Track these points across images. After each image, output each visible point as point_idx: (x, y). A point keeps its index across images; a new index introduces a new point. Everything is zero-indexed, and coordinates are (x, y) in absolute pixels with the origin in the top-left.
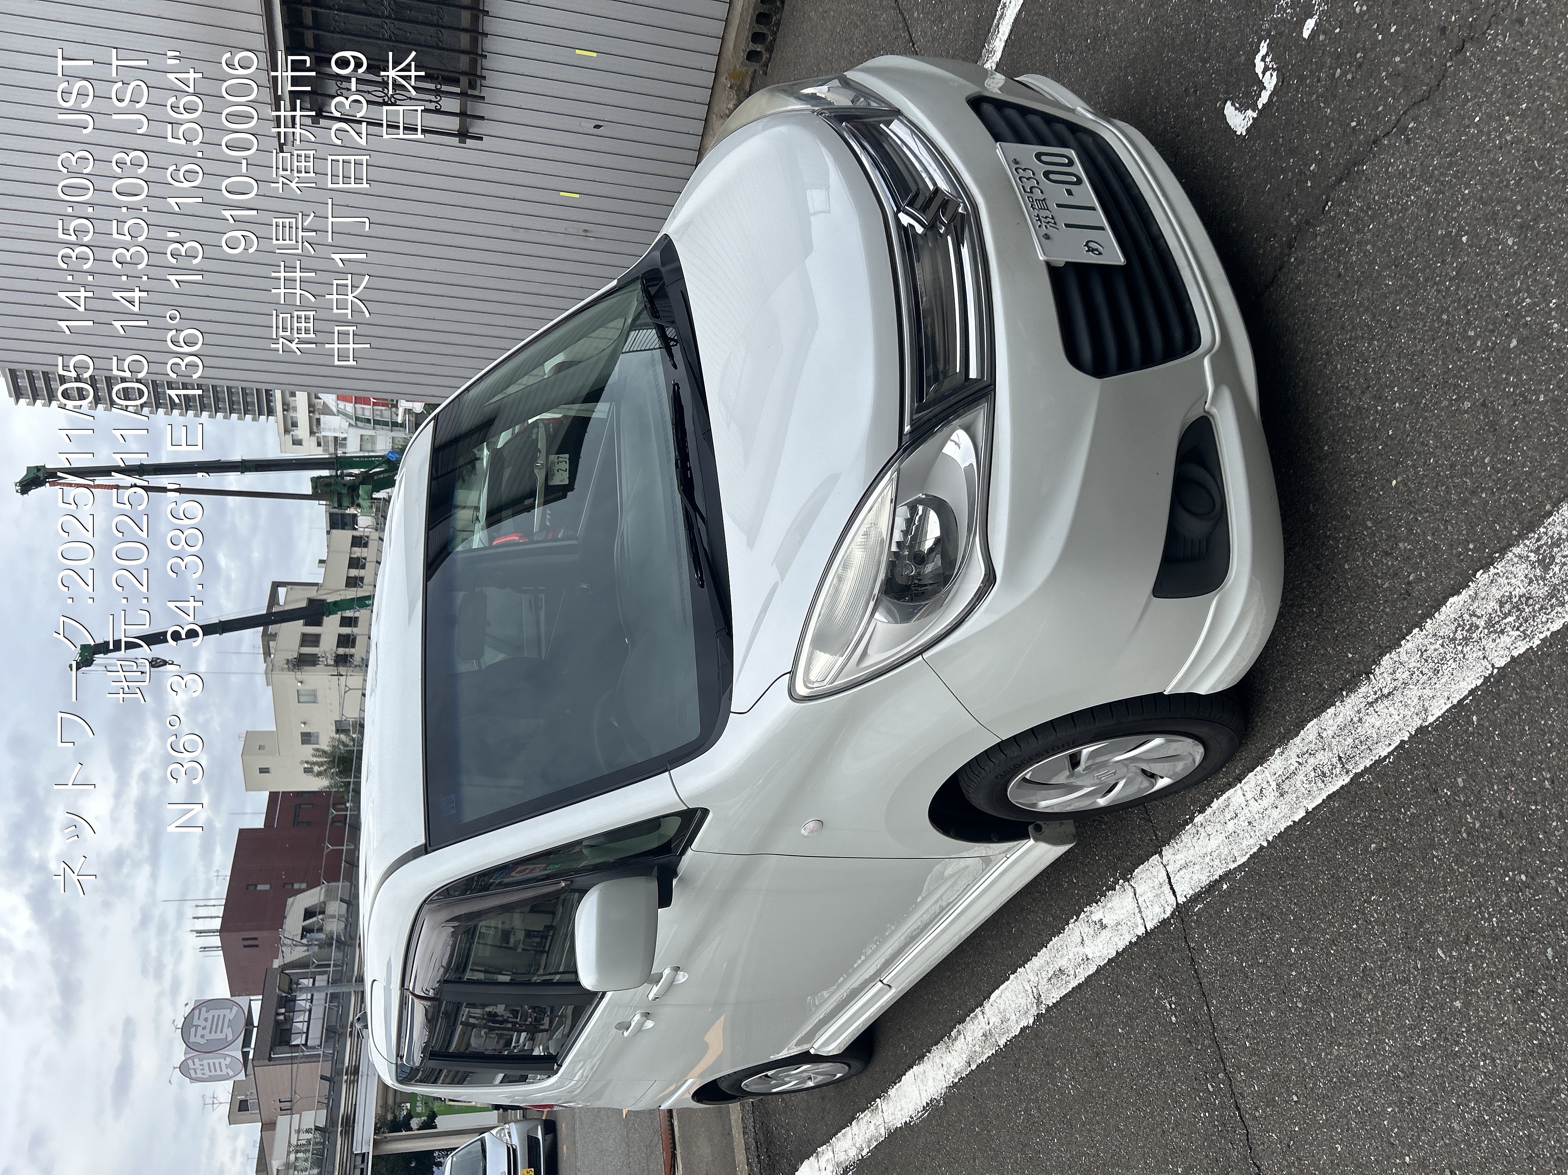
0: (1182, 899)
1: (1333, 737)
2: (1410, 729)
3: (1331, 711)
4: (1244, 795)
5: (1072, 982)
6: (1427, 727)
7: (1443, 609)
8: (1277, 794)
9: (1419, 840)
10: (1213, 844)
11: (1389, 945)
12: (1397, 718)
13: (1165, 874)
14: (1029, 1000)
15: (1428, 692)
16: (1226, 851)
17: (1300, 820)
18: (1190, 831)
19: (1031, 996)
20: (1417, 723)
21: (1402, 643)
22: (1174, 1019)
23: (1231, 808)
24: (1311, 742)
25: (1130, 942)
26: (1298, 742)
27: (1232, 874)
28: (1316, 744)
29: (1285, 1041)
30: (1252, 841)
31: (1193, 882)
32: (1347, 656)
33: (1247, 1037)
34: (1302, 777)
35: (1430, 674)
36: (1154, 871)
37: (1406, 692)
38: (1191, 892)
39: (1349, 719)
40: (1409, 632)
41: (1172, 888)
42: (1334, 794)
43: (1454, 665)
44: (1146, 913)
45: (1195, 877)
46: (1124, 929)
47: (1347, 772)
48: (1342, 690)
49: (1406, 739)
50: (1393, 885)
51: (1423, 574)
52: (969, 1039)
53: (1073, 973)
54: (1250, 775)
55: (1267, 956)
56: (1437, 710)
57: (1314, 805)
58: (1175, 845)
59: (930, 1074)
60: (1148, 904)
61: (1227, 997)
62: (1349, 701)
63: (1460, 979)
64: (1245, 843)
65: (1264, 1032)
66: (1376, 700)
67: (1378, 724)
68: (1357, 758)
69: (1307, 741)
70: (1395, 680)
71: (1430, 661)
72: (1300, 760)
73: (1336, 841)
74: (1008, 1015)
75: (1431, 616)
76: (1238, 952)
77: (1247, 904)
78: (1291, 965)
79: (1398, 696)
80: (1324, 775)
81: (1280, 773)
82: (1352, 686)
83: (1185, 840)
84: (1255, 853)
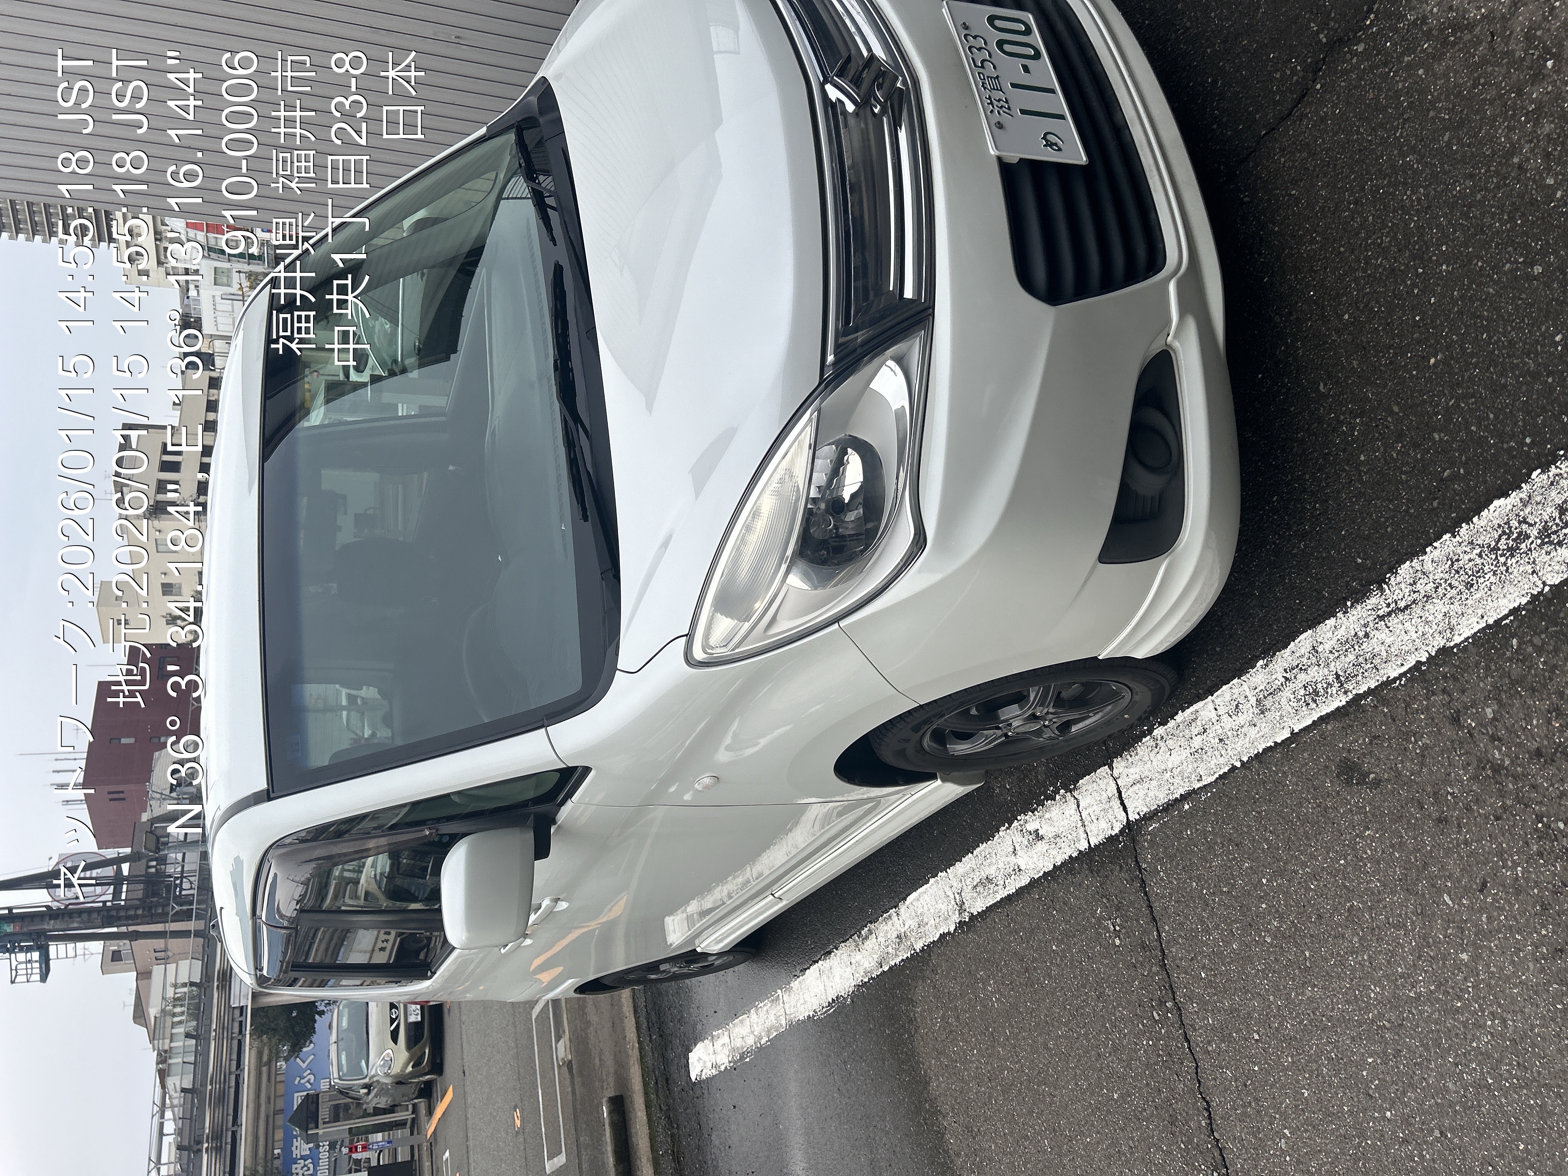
0: (1133, 817)
1: (1331, 652)
2: (1429, 649)
3: (1331, 622)
4: (1216, 709)
5: (1001, 892)
6: (1453, 648)
7: (1484, 513)
8: (1257, 711)
9: (1431, 772)
10: (1174, 760)
11: (1384, 885)
12: (1414, 636)
13: (1115, 787)
14: (951, 907)
15: (1456, 607)
16: (1189, 770)
17: (1283, 741)
18: (1148, 744)
19: (953, 902)
20: (1439, 642)
21: (1428, 550)
22: (1117, 942)
23: (1199, 723)
24: (1302, 656)
25: (1070, 857)
26: (1286, 655)
27: (1197, 794)
28: (1308, 658)
29: (1247, 977)
30: (1222, 760)
31: (1148, 799)
32: (1356, 562)
33: (1204, 967)
34: (1288, 694)
35: (1460, 587)
36: (1103, 783)
37: (1428, 606)
38: (1146, 810)
39: (1353, 633)
40: (1438, 537)
41: (1122, 803)
42: (1328, 715)
43: (1493, 579)
44: (1092, 828)
45: (1151, 794)
46: (1064, 842)
47: (1346, 693)
48: (1346, 599)
49: (1424, 659)
50: (1393, 821)
51: (1462, 471)
52: (881, 939)
53: (1002, 883)
54: (1224, 687)
55: (1233, 886)
56: (1466, 630)
57: (1301, 727)
58: (1128, 757)
59: (837, 971)
60: (1094, 818)
61: (1182, 924)
62: (1354, 612)
63: (1469, 930)
64: (1214, 761)
65: (1224, 965)
66: (1389, 614)
67: (1388, 641)
68: (1360, 678)
69: (1297, 654)
70: (1415, 592)
71: (1462, 572)
72: (1288, 676)
73: (1327, 767)
74: (926, 920)
75: (1468, 520)
76: (1199, 879)
77: (1213, 828)
78: (1262, 897)
79: (1417, 610)
80: (1316, 693)
81: (1262, 687)
82: (1360, 596)
83: (1140, 753)
84: (1225, 773)
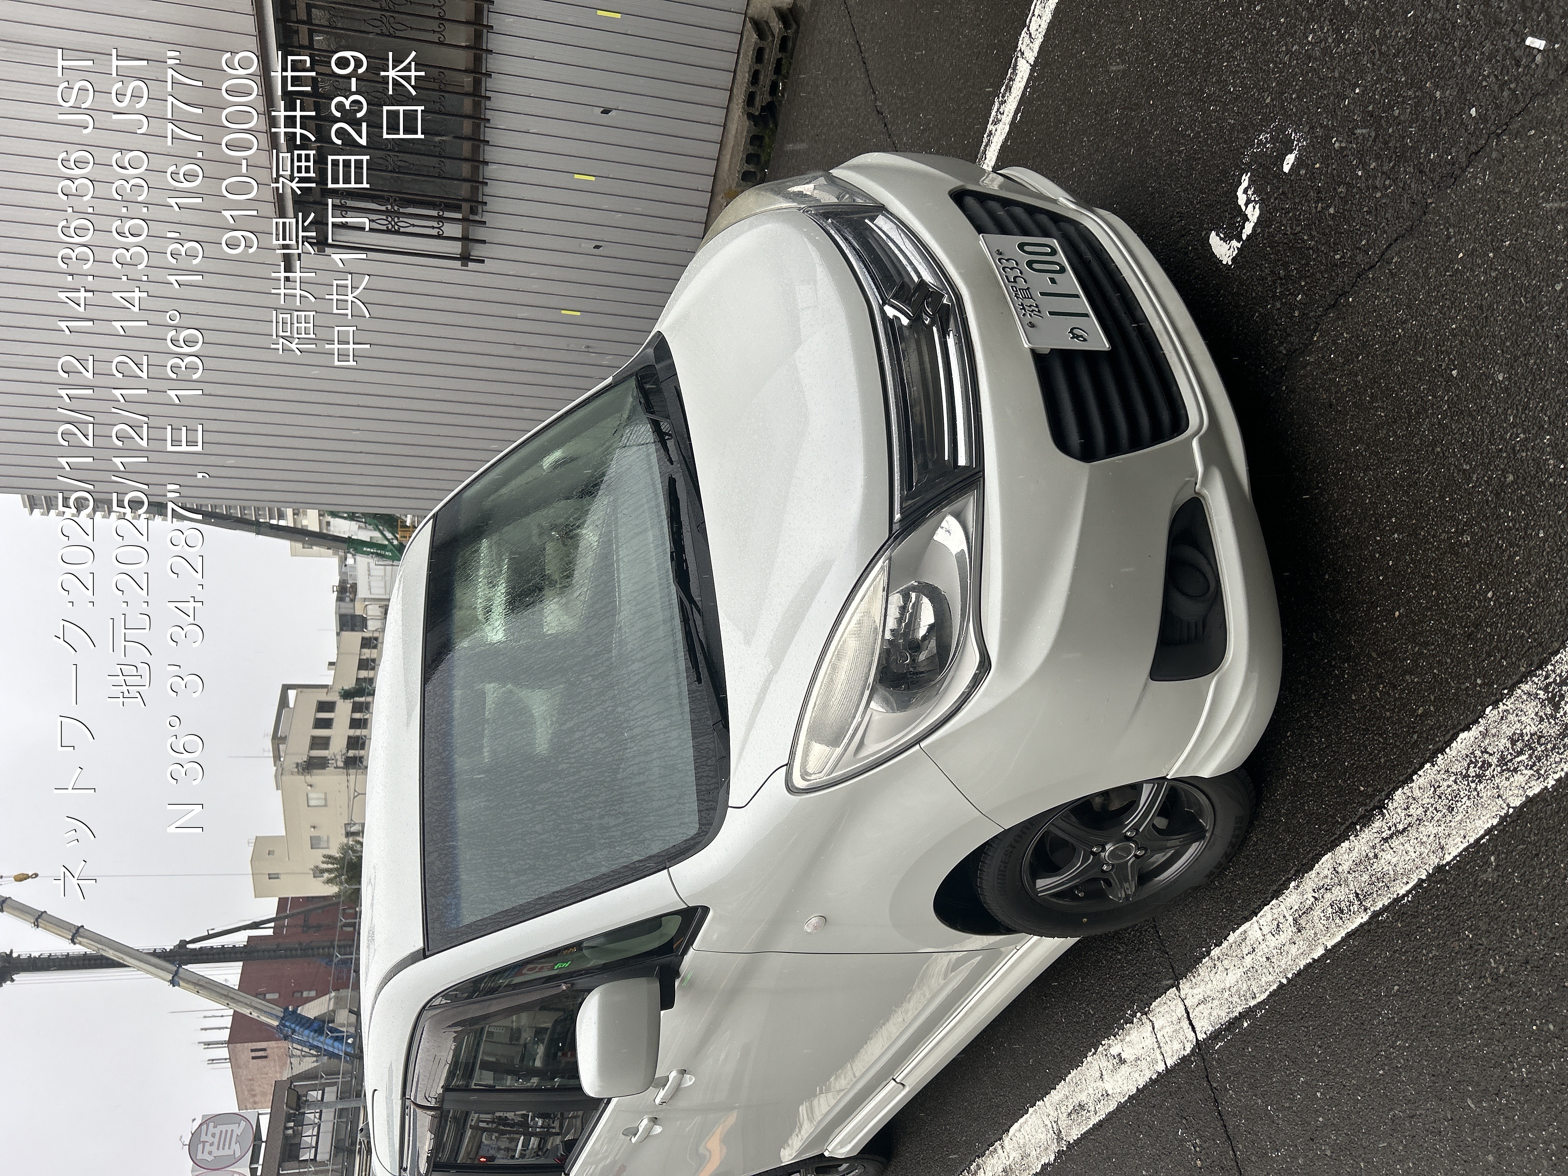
0: (1201, 1036)
1: (1349, 872)
2: (1427, 867)
3: (1345, 845)
4: (1261, 929)
5: (1092, 1119)
6: (1445, 865)
7: (1454, 745)
8: (1295, 930)
10: (1231, 978)
11: (1419, 1095)
12: (1414, 855)
13: (1183, 1008)
14: (1049, 1136)
15: (1443, 830)
16: (1245, 987)
17: (1319, 958)
18: (1207, 965)
19: (1051, 1131)
20: (1434, 861)
21: (1415, 777)
22: (1199, 1163)
23: (1248, 943)
24: (1326, 877)
25: (1151, 1079)
26: (1313, 876)
27: (1253, 1012)
28: (1332, 879)
30: (1270, 978)
31: (1212, 1018)
32: (1359, 789)
34: (1319, 913)
35: (1444, 811)
36: (1172, 1004)
37: (1422, 829)
38: (1211, 1029)
39: (1365, 854)
40: (1421, 767)
41: (1191, 1024)
42: (1353, 932)
43: (1468, 803)
44: (1166, 1049)
45: (1215, 1013)
46: (1143, 1065)
47: (1365, 910)
48: (1355, 823)
51: (1432, 708)
52: (989, 1174)
53: (1093, 1109)
54: (1266, 908)
55: (1293, 1100)
56: (1453, 849)
57: (1333, 943)
58: (1192, 978)
60: (1167, 1039)
61: (1253, 1141)
62: (1363, 836)
63: (1491, 1131)
64: (1264, 979)
66: (1391, 836)
67: (1394, 861)
68: (1375, 896)
69: (1322, 875)
70: (1409, 816)
71: (1443, 797)
72: (1317, 896)
73: (1358, 982)
74: (1028, 1151)
75: (1442, 751)
76: (1263, 1094)
77: (1270, 1044)
78: (1318, 1111)
79: (1413, 832)
80: (1342, 911)
81: (1296, 907)
82: (1366, 820)
83: (1202, 974)
84: (1274, 990)
